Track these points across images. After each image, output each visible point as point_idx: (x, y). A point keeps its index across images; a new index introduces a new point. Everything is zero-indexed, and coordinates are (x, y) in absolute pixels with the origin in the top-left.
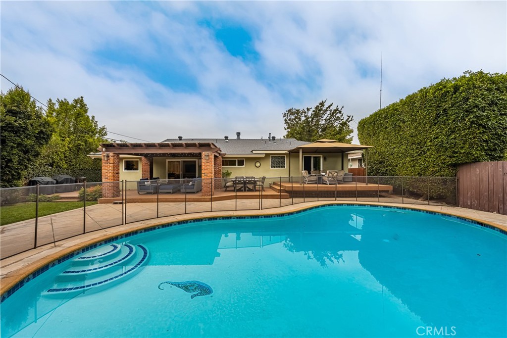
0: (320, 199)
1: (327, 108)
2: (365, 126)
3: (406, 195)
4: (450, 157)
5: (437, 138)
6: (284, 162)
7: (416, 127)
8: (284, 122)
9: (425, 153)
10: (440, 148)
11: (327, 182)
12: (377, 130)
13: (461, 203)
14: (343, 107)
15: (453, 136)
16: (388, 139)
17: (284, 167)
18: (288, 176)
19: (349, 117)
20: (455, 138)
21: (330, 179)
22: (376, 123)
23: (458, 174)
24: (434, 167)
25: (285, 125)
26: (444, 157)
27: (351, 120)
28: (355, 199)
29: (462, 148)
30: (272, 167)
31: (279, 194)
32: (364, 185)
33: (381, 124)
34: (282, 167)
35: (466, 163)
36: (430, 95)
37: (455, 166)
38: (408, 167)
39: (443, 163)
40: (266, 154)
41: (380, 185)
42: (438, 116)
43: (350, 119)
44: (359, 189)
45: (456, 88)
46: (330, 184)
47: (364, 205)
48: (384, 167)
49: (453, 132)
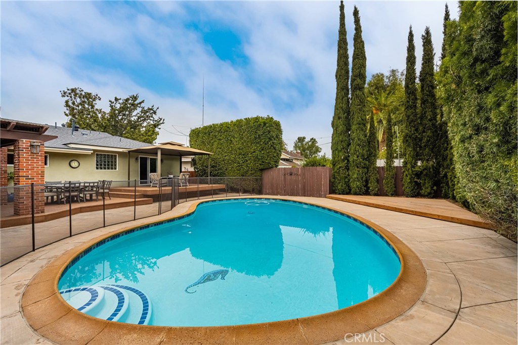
0: (188, 199)
1: (138, 104)
2: (200, 134)
3: (229, 191)
4: (261, 165)
5: (254, 152)
6: (116, 162)
7: (243, 143)
8: (64, 104)
9: (247, 161)
10: (256, 159)
11: (180, 184)
12: (212, 140)
13: (264, 192)
14: (158, 108)
15: (263, 152)
16: (221, 148)
17: (115, 169)
18: (127, 180)
19: (161, 119)
20: (263, 154)
21: (183, 181)
22: (211, 134)
23: (263, 175)
24: (251, 171)
25: (66, 108)
26: (257, 165)
27: (163, 123)
28: (211, 196)
29: (266, 160)
30: (97, 168)
31: (134, 200)
32: (207, 185)
33: (215, 136)
34: (112, 169)
35: (267, 169)
36: (252, 124)
37: (262, 170)
38: (234, 171)
39: (257, 168)
40: (95, 151)
41: (213, 185)
42: (256, 138)
43: (161, 122)
44: (200, 189)
45: (265, 124)
46: (183, 186)
47: (222, 200)
48: (216, 170)
49: (262, 150)
